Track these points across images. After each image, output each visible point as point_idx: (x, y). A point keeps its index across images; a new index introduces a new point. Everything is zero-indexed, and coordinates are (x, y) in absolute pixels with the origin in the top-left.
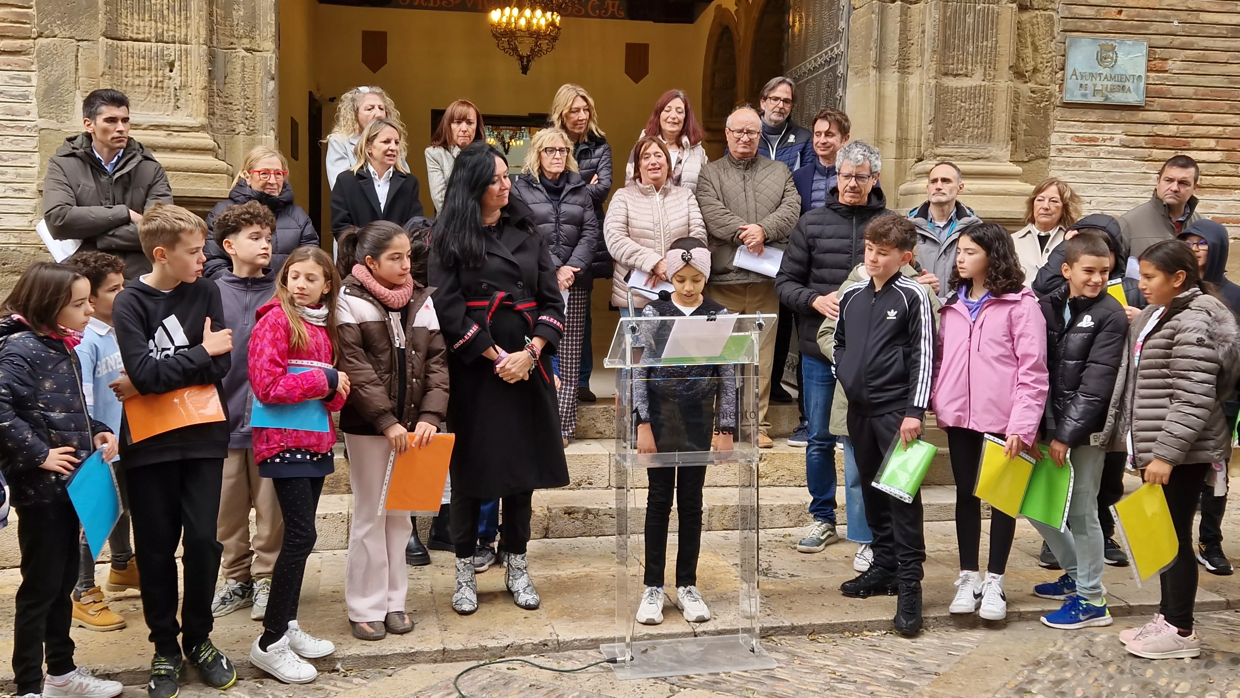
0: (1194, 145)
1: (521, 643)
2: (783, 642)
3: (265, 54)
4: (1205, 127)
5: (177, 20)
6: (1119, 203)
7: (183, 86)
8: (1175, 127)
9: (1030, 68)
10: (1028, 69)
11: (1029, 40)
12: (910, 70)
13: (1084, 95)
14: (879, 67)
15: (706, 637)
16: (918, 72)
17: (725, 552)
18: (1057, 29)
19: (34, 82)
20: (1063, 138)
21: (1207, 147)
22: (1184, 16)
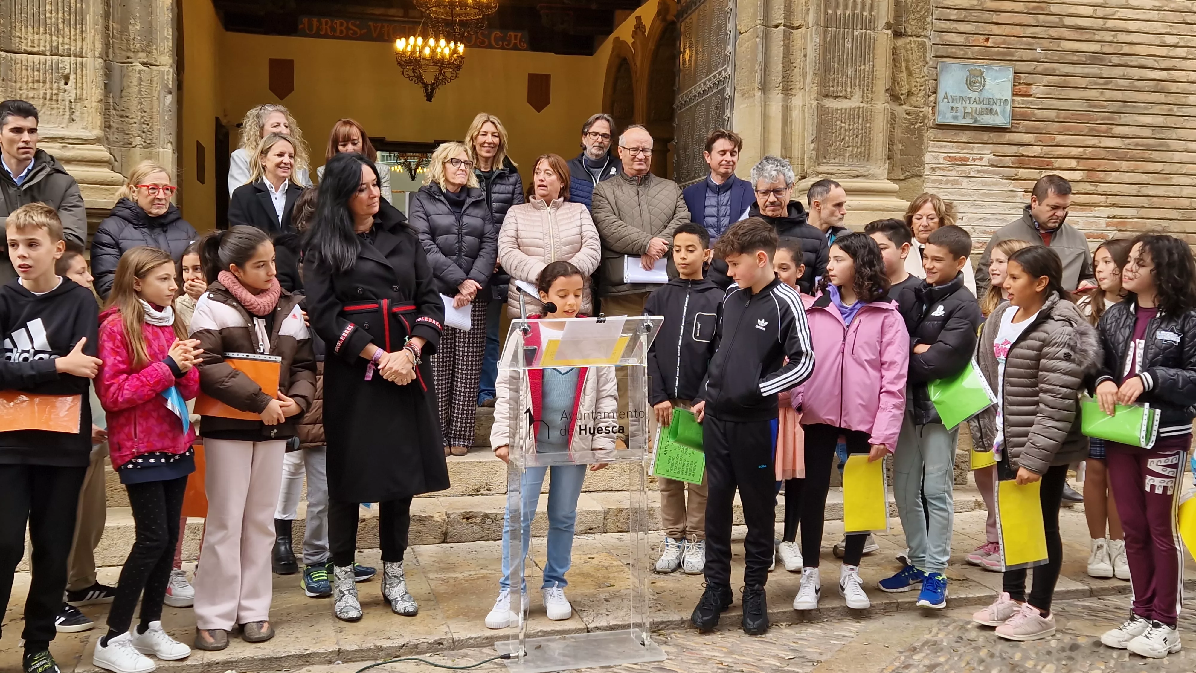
0: (1056, 165)
1: (416, 642)
2: (673, 635)
3: (161, 68)
4: (1066, 149)
5: (73, 33)
6: (989, 219)
7: (79, 99)
8: (1039, 148)
9: (905, 91)
10: (903, 92)
11: (904, 64)
12: (793, 92)
13: (955, 118)
14: (764, 88)
15: (599, 632)
16: (800, 94)
17: (619, 553)
18: (929, 55)
20: (936, 158)
21: (1068, 167)
22: (1046, 43)
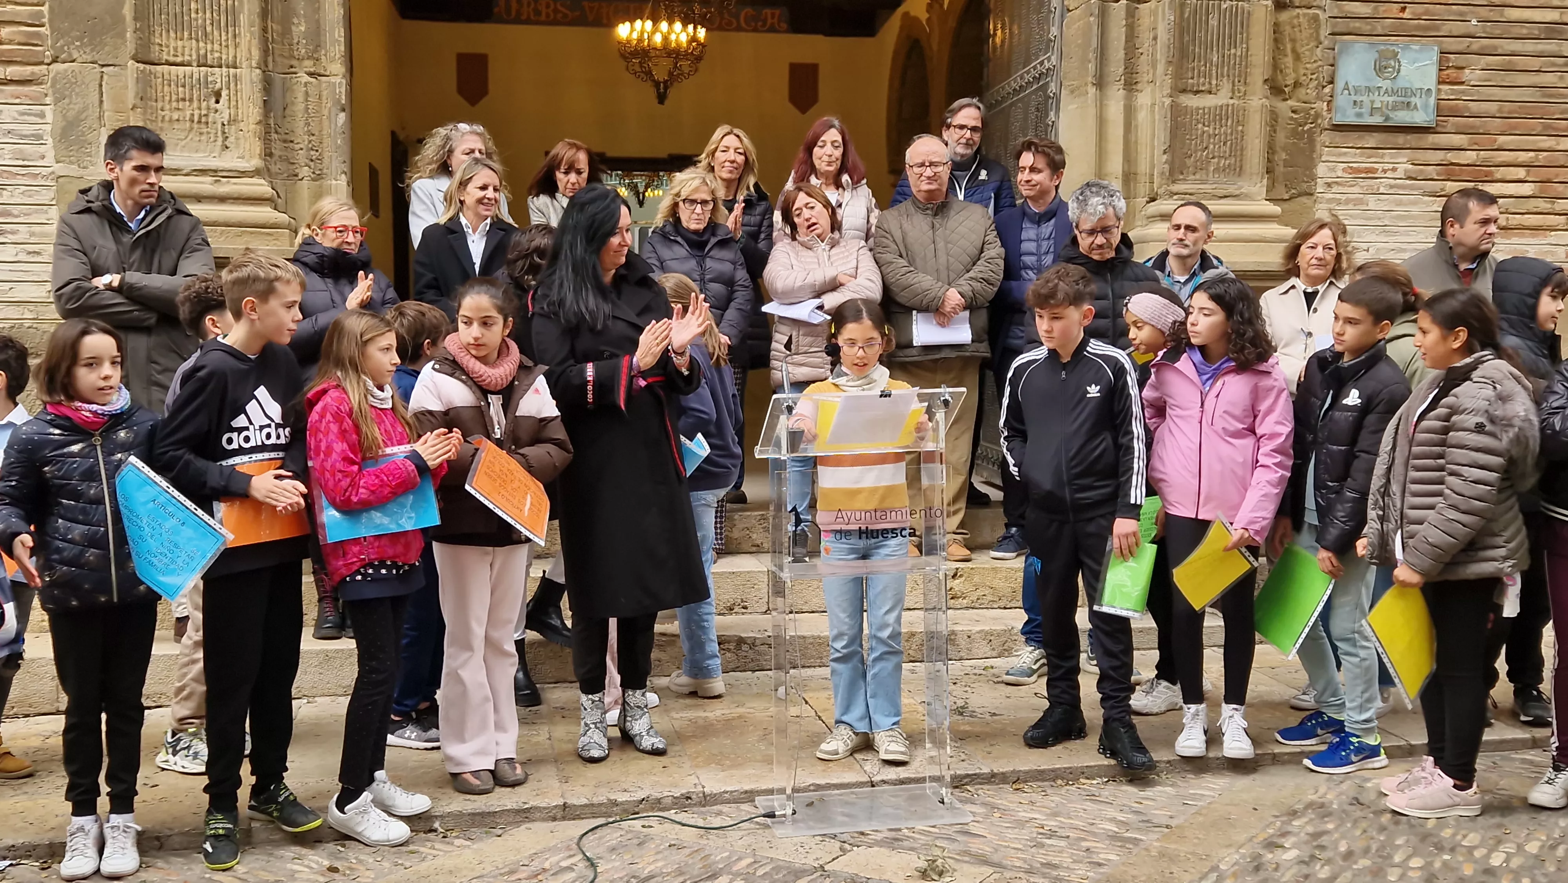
0: (1498, 176)
1: (659, 795)
2: (980, 792)
3: (332, 79)
4: (1512, 153)
5: (224, 38)
7: (232, 121)
8: (1475, 153)
9: (1290, 81)
10: (1288, 83)
11: (1289, 46)
12: (1139, 87)
13: (1359, 115)
14: (1100, 83)
16: (1149, 89)
18: (1324, 32)
19: (49, 118)
20: (1333, 170)
21: (1515, 178)
22: (1484, 12)
